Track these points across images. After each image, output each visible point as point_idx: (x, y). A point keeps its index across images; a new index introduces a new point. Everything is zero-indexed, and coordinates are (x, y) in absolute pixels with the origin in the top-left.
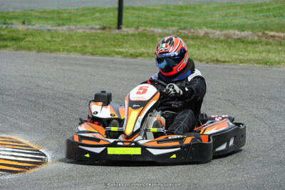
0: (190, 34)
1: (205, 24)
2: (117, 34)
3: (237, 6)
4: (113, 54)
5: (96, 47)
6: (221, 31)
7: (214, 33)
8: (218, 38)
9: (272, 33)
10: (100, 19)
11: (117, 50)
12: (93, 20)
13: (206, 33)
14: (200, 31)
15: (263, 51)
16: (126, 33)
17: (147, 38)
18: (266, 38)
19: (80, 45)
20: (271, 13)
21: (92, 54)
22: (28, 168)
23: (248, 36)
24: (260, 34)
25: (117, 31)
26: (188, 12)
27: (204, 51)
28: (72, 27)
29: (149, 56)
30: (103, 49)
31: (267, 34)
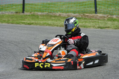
0: (53, 15)
1: (59, 11)
2: (22, 15)
3: (72, 3)
4: (21, 23)
6: (66, 13)
7: (63, 14)
9: (87, 14)
11: (22, 22)
13: (60, 15)
16: (26, 15)
17: (35, 17)
20: (87, 6)
24: (82, 15)
25: (22, 14)
26: (52, 5)
27: (59, 22)
29: (36, 24)
30: (17, 21)
31: (85, 15)
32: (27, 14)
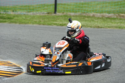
5: (45, 21)
8: (99, 17)
10: (47, 9)
12: (44, 10)
14: (91, 14)
15: (118, 23)
18: (120, 16)
19: (38, 21)
21: (44, 25)
22: (15, 75)
23: (112, 16)
28: (35, 13)
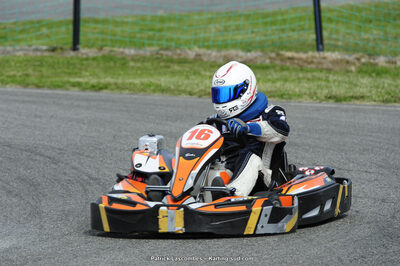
0: (175, 57)
1: (196, 42)
2: (72, 58)
3: (240, 16)
4: (67, 86)
5: (42, 76)
6: (218, 51)
7: (209, 55)
8: (214, 62)
9: (289, 54)
10: (48, 36)
11: (72, 80)
12: (38, 38)
13: (198, 55)
14: (190, 52)
15: (278, 80)
16: (84, 56)
17: (115, 62)
18: (282, 60)
19: (20, 74)
20: (287, 26)
21: (38, 87)
23: (256, 58)
24: (273, 55)
25: (72, 53)
26: (172, 25)
27: (195, 80)
28: (9, 48)
29: (118, 88)
30: (54, 79)
31: (282, 55)
32: (86, 54)
